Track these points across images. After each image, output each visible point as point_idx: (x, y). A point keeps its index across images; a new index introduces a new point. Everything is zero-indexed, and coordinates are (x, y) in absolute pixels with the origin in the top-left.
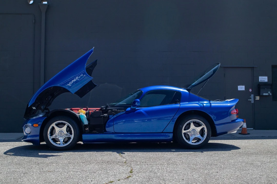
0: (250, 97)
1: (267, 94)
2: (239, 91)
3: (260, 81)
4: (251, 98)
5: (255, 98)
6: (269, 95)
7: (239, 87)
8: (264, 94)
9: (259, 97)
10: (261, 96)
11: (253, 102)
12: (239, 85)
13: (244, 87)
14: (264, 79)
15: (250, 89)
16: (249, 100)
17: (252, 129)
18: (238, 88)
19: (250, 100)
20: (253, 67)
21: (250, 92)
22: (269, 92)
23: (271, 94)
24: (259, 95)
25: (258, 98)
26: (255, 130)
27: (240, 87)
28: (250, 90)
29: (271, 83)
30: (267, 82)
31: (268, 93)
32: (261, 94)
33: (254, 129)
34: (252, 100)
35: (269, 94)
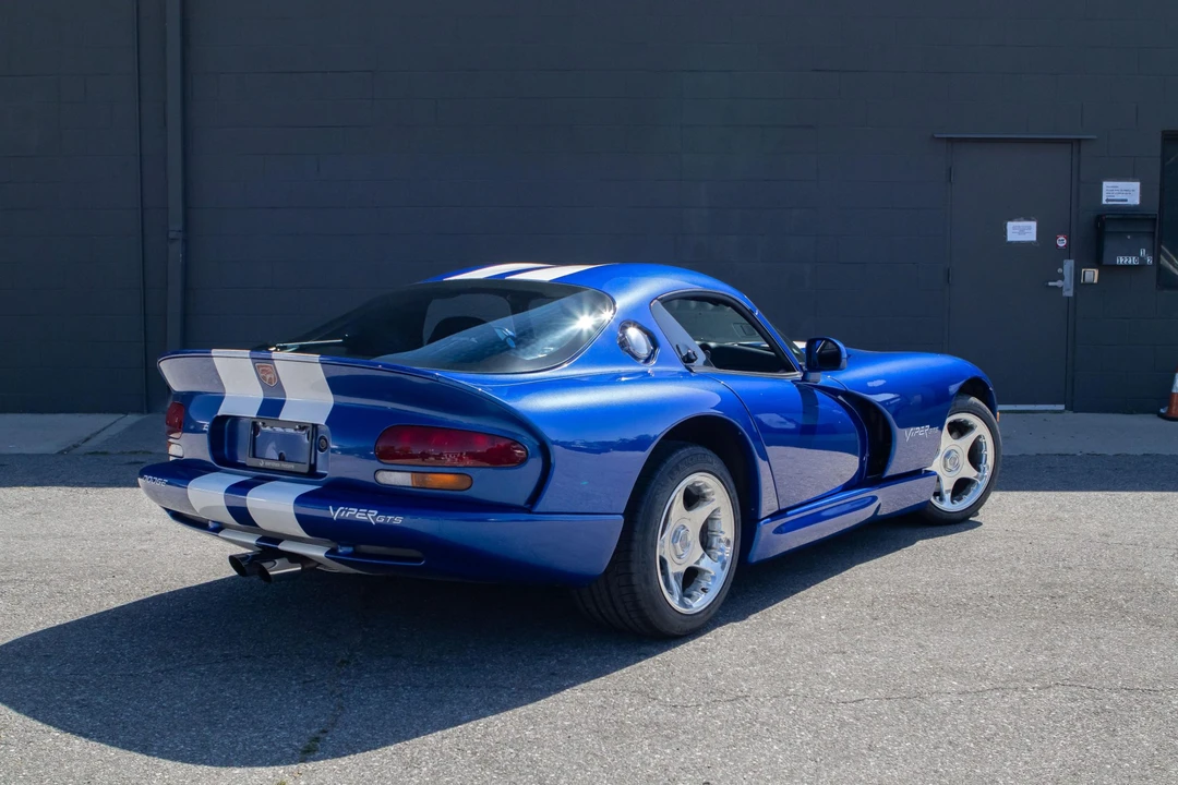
0: (1060, 270)
1: (1132, 261)
2: (1011, 243)
3: (1104, 202)
4: (1061, 277)
5: (1077, 276)
6: (1142, 266)
7: (1010, 225)
8: (1121, 260)
9: (1096, 272)
10: (1108, 270)
11: (1069, 293)
12: (1011, 220)
13: (1033, 224)
14: (1123, 192)
15: (1061, 234)
16: (1050, 284)
17: (1062, 407)
18: (1005, 233)
19: (1059, 283)
20: (1079, 140)
21: (1061, 249)
22: (1143, 252)
23: (1149, 260)
24: (1097, 262)
25: (1092, 275)
26: (1070, 415)
27: (1014, 228)
28: (1062, 242)
29: (1154, 209)
30: (1135, 206)
31: (1137, 255)
32: (1106, 260)
33: (1071, 407)
34: (1067, 286)
35: (1141, 259)
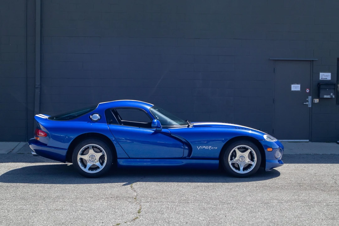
0: (307, 99)
1: (328, 97)
2: (292, 91)
3: (320, 79)
4: (308, 101)
5: (312, 100)
6: (331, 98)
7: (292, 86)
8: (325, 96)
9: (318, 100)
10: (321, 99)
11: (310, 106)
12: (293, 84)
13: (299, 86)
14: (326, 76)
15: (307, 88)
16: (304, 103)
17: (308, 140)
18: (291, 88)
19: (307, 103)
20: (313, 60)
21: (308, 93)
22: (332, 94)
23: (334, 97)
24: (318, 97)
25: (317, 101)
26: (310, 143)
27: (294, 86)
28: (308, 91)
29: (335, 81)
30: (329, 80)
31: (330, 95)
32: (321, 97)
33: (311, 141)
34: (309, 104)
35: (332, 96)
